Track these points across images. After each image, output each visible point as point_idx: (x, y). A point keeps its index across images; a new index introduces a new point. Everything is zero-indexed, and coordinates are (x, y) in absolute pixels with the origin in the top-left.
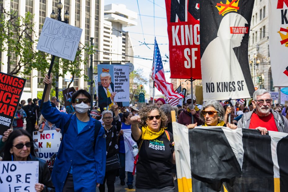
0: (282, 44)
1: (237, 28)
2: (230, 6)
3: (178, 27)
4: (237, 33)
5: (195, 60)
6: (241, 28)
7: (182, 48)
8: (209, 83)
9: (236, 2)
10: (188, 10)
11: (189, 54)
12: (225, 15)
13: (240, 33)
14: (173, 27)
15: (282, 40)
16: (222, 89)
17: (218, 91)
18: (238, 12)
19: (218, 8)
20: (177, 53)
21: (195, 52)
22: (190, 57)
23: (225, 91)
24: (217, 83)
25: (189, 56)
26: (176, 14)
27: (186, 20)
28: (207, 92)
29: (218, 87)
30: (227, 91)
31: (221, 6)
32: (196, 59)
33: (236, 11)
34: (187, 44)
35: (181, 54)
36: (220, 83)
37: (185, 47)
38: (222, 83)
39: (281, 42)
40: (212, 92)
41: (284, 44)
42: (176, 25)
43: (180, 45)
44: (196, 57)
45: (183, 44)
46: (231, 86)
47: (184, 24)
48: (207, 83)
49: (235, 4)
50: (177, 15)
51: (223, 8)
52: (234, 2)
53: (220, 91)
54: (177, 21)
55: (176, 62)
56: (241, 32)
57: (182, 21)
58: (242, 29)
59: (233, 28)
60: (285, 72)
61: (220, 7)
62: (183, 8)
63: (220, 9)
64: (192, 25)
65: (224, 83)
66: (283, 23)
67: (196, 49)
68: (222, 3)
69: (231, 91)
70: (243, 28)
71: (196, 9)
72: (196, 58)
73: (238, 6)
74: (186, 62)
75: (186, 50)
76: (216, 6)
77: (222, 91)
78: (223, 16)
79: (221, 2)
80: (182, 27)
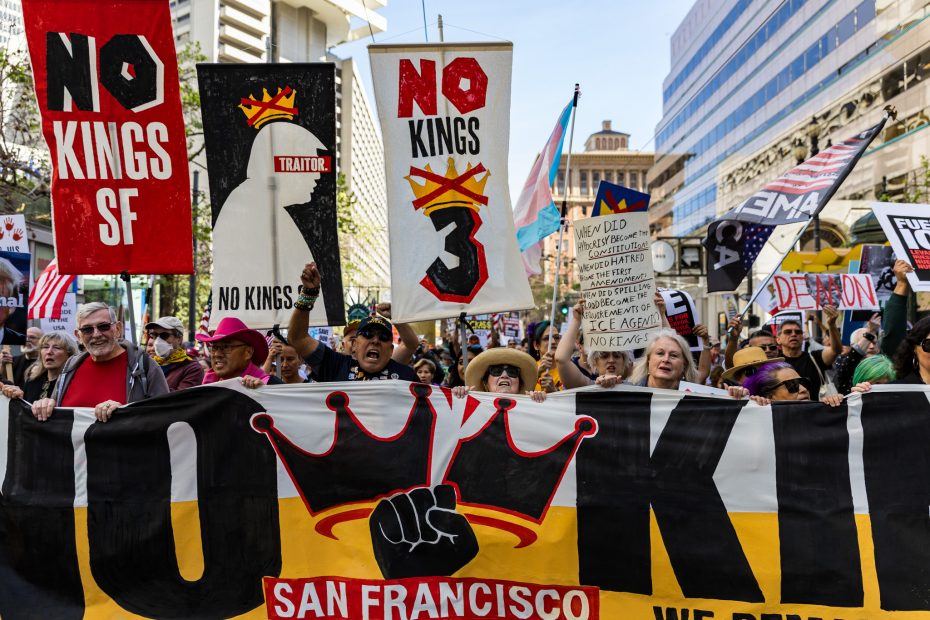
0: (416, 208)
1: (297, 160)
2: (272, 105)
3: (72, 125)
4: (297, 171)
5: (133, 222)
6: (307, 160)
7: (90, 187)
8: (227, 289)
9: (288, 97)
10: (100, 80)
11: (113, 205)
12: (262, 126)
13: (305, 171)
14: (57, 125)
15: (415, 199)
16: (259, 304)
17: (247, 308)
18: (295, 121)
19: (245, 109)
20: (76, 200)
21: (132, 199)
22: (117, 213)
23: (264, 308)
24: (247, 289)
25: (112, 210)
26: (65, 88)
27: (97, 108)
28: (220, 308)
29: (249, 298)
30: (270, 308)
31: (253, 107)
32: (135, 218)
33: (291, 118)
34: (104, 176)
35: (86, 206)
36: (253, 288)
37: (99, 184)
38: (259, 288)
39: (414, 202)
40: (232, 308)
41: (421, 210)
42: (65, 119)
43: (83, 177)
44: (135, 214)
45: (92, 175)
46: (281, 296)
47: (93, 118)
48: (222, 289)
49: (288, 102)
50: (66, 91)
51: (255, 109)
52: (284, 97)
53: (253, 308)
54: (68, 107)
55: (74, 225)
56: (308, 169)
57: (83, 110)
58: (310, 162)
59: (282, 160)
60: (423, 283)
61: (250, 107)
62: (85, 73)
63: (250, 113)
64: (114, 124)
65: (265, 288)
66: (415, 155)
67: (134, 192)
68: (253, 99)
69: (280, 307)
70: (313, 160)
71: (122, 77)
72: (134, 216)
73: (295, 105)
74: (103, 228)
75: (103, 194)
76: (241, 106)
77: (259, 308)
78: (258, 131)
79: (251, 97)
80: (85, 125)
